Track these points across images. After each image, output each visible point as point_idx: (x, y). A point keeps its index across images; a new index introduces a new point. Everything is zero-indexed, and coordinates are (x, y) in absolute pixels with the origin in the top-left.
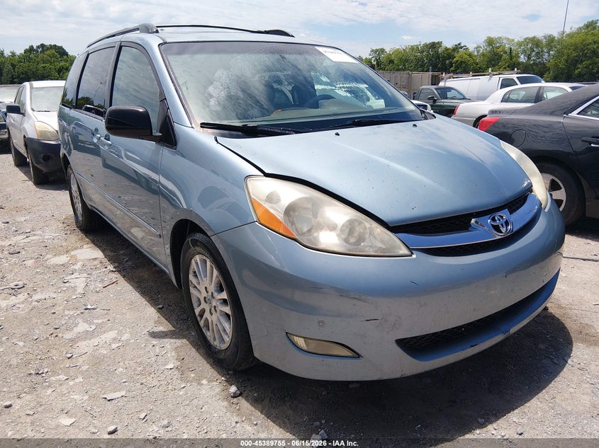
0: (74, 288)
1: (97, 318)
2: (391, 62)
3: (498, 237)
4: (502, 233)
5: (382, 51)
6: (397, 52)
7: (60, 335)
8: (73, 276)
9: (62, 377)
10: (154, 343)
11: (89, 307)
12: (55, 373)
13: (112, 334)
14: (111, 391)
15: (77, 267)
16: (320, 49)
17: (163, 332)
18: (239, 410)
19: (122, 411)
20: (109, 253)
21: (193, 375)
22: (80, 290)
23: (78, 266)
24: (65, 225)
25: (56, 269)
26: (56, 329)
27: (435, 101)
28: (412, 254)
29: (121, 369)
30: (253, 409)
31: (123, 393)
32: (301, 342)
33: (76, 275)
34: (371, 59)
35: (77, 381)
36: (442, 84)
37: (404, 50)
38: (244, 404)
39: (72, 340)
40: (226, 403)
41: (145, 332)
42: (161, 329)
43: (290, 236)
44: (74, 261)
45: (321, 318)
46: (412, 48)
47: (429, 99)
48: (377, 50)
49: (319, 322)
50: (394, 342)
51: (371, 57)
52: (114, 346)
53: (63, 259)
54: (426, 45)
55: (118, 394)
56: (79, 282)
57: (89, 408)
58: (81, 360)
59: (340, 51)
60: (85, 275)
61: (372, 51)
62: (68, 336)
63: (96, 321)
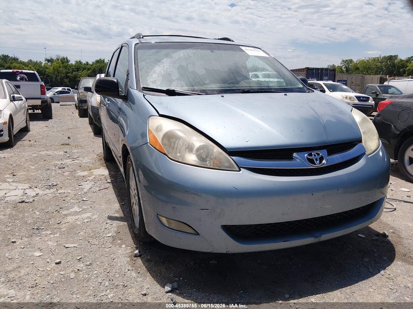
0: (83, 189)
1: (86, 206)
2: (357, 69)
3: (312, 166)
4: (315, 164)
5: (351, 61)
6: (363, 62)
7: (61, 212)
8: (86, 183)
9: (49, 232)
10: (108, 222)
11: (84, 199)
12: (46, 230)
13: (88, 215)
14: (71, 243)
15: (90, 178)
16: (243, 48)
17: (116, 217)
18: (134, 264)
19: (70, 254)
20: (112, 173)
21: (119, 242)
22: (85, 190)
23: (92, 178)
24: (98, 156)
25: (78, 179)
26: (61, 208)
27: (377, 95)
28: (240, 170)
29: (82, 233)
30: (142, 265)
31: (76, 245)
32: (164, 220)
33: (88, 182)
34: (341, 67)
35: (56, 235)
36: (386, 83)
37: (368, 61)
38: (139, 261)
39: (65, 215)
40: (129, 259)
41: (107, 216)
42: (117, 215)
43: (162, 151)
44: (92, 174)
45: (174, 205)
46: (374, 60)
47: (373, 93)
48: (347, 61)
49: (173, 208)
50: (220, 227)
51: (342, 65)
52: (86, 221)
53: (86, 173)
54: (385, 58)
55: (73, 245)
56: (87, 186)
57: (53, 250)
58: (64, 225)
59: (259, 50)
60: (93, 183)
61: (343, 61)
62: (65, 212)
63: (84, 207)
